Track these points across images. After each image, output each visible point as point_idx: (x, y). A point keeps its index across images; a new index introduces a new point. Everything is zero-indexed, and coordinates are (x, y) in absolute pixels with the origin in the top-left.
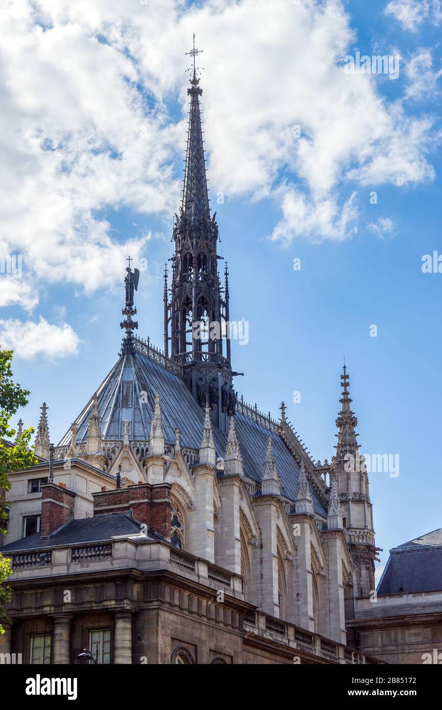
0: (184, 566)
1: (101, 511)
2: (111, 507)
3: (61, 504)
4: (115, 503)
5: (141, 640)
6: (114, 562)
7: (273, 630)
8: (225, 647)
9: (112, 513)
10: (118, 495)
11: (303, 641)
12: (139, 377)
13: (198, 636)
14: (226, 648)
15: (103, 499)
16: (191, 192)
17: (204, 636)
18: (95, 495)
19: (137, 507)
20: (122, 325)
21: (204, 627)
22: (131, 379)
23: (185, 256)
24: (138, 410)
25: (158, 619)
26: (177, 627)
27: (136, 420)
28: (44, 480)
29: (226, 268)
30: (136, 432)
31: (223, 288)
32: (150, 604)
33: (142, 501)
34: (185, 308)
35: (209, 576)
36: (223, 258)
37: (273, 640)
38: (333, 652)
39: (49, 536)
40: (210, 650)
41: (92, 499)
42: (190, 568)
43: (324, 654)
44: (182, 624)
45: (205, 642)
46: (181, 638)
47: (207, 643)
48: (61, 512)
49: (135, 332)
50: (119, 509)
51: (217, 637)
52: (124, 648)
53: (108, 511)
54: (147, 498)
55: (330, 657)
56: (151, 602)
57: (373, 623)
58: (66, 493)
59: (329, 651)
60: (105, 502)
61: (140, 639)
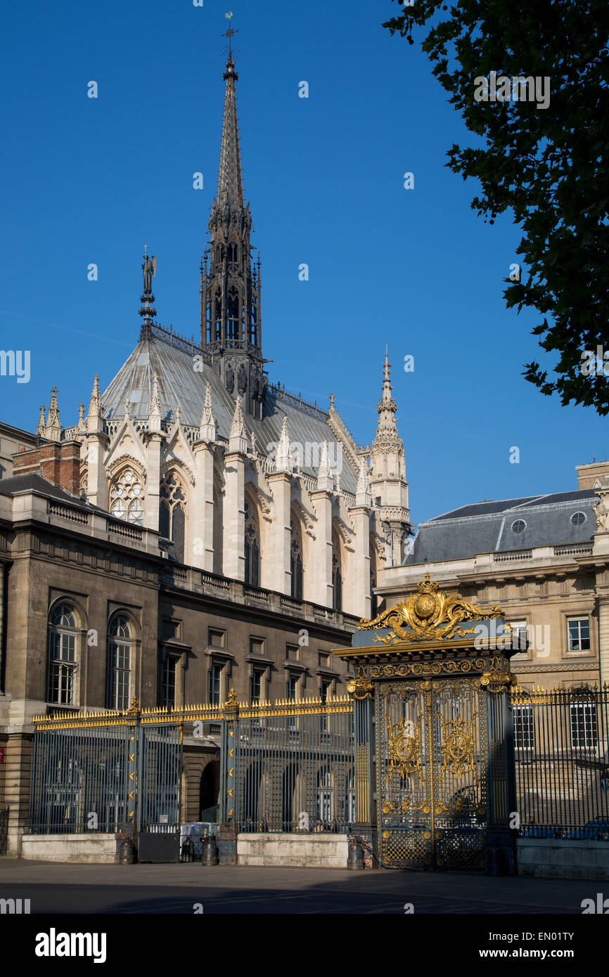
2: (27, 467)
4: (31, 464)
7: (213, 585)
8: (131, 598)
9: (28, 473)
12: (153, 361)
13: (90, 586)
14: (133, 599)
15: (20, 459)
16: (225, 182)
17: (99, 587)
19: (46, 466)
21: (99, 578)
22: (146, 364)
23: (230, 245)
24: (146, 392)
25: (29, 568)
26: (59, 577)
27: (143, 401)
29: (259, 258)
30: (141, 412)
33: (51, 459)
36: (256, 249)
37: (212, 596)
40: (108, 600)
44: (67, 574)
45: (101, 592)
46: (64, 587)
47: (105, 593)
49: (154, 319)
51: (120, 588)
54: (55, 456)
55: (293, 612)
57: (397, 590)
60: (23, 462)
61: (13, 588)
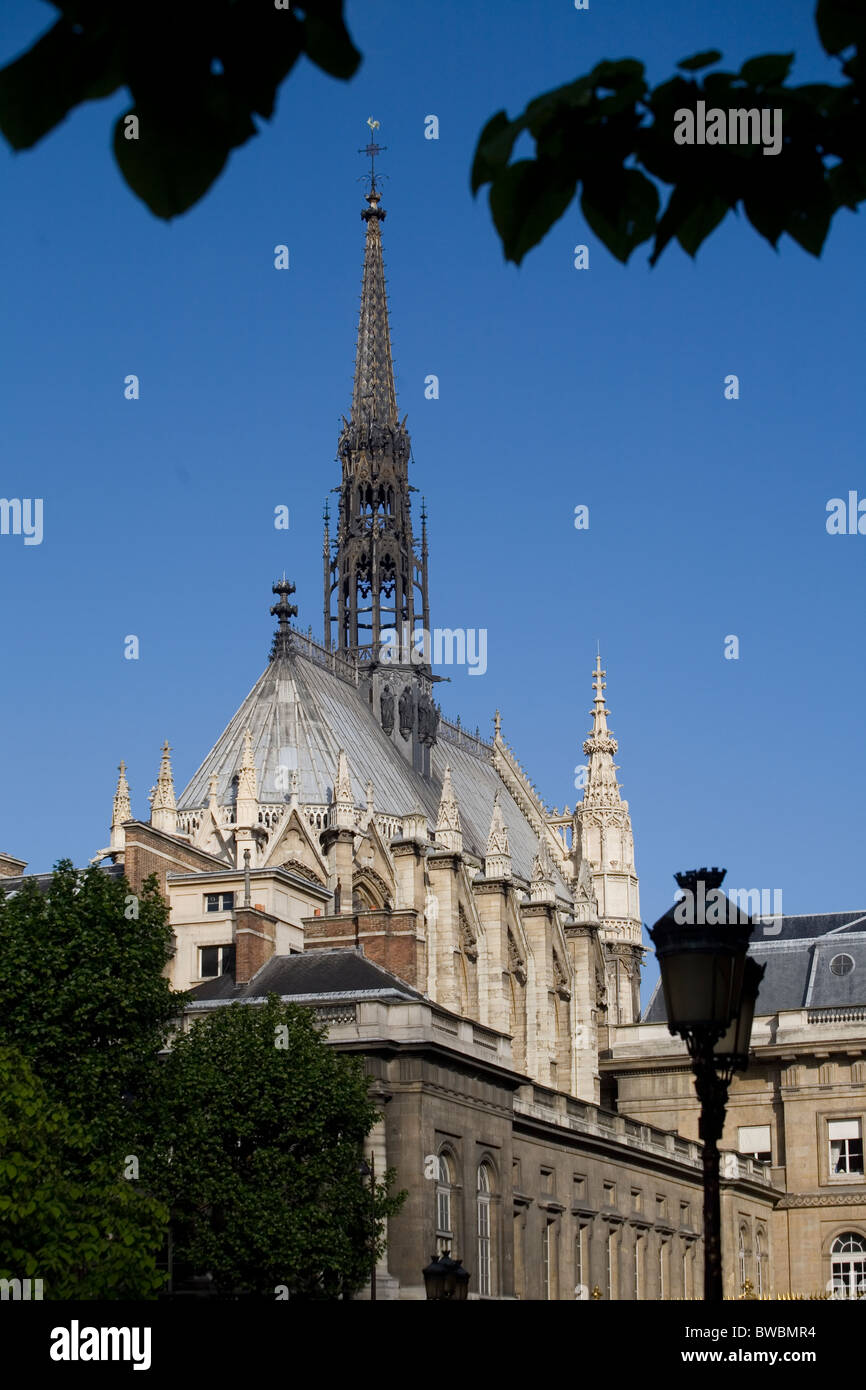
0: (448, 1031)
1: (315, 945)
2: (329, 939)
3: (261, 935)
4: (336, 935)
5: (397, 1134)
6: (361, 1029)
7: (542, 1103)
8: (493, 1135)
9: (331, 948)
10: (341, 923)
11: (577, 1115)
12: (303, 697)
13: (463, 1124)
14: (494, 1137)
15: (317, 927)
17: (470, 1124)
18: (306, 921)
19: (369, 943)
20: (275, 612)
21: (470, 1111)
22: (292, 700)
24: (304, 750)
25: (420, 1107)
26: (441, 1115)
27: (304, 767)
28: (229, 897)
29: (423, 507)
31: (418, 540)
32: (410, 1087)
33: (377, 934)
34: (359, 572)
35: (475, 1041)
36: (418, 491)
38: (611, 1127)
39: (248, 982)
40: (477, 1142)
41: (302, 926)
42: (452, 1032)
43: (602, 1131)
44: (447, 1110)
45: (471, 1131)
46: (445, 1130)
47: (474, 1132)
48: (261, 948)
49: (292, 621)
50: (342, 942)
51: (485, 1123)
52: (376, 1144)
53: (325, 944)
54: (385, 930)
56: (410, 1083)
58: (267, 919)
59: (606, 1125)
60: (321, 931)
61: (395, 1132)
